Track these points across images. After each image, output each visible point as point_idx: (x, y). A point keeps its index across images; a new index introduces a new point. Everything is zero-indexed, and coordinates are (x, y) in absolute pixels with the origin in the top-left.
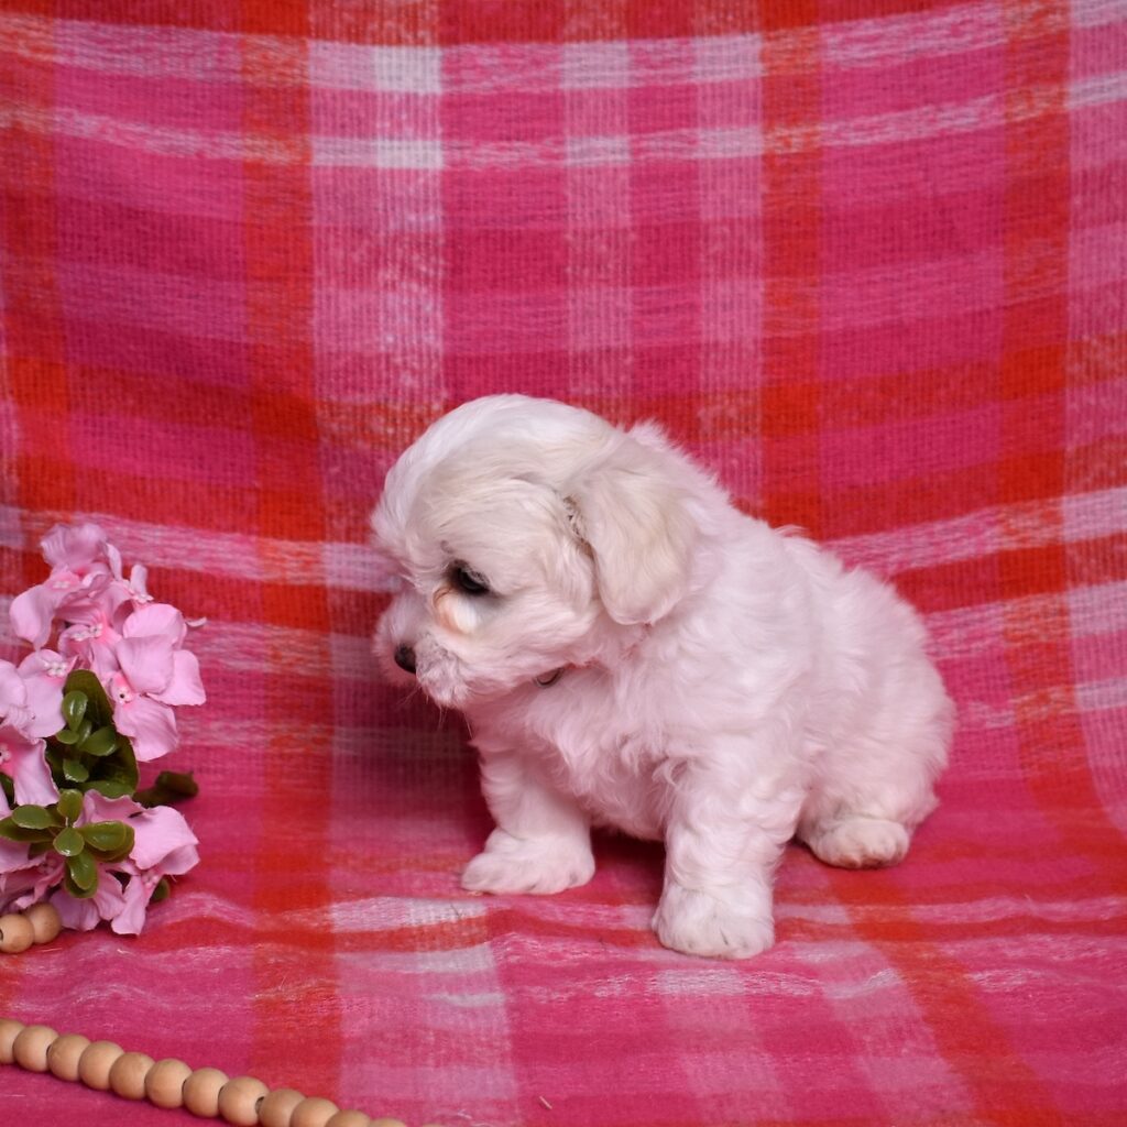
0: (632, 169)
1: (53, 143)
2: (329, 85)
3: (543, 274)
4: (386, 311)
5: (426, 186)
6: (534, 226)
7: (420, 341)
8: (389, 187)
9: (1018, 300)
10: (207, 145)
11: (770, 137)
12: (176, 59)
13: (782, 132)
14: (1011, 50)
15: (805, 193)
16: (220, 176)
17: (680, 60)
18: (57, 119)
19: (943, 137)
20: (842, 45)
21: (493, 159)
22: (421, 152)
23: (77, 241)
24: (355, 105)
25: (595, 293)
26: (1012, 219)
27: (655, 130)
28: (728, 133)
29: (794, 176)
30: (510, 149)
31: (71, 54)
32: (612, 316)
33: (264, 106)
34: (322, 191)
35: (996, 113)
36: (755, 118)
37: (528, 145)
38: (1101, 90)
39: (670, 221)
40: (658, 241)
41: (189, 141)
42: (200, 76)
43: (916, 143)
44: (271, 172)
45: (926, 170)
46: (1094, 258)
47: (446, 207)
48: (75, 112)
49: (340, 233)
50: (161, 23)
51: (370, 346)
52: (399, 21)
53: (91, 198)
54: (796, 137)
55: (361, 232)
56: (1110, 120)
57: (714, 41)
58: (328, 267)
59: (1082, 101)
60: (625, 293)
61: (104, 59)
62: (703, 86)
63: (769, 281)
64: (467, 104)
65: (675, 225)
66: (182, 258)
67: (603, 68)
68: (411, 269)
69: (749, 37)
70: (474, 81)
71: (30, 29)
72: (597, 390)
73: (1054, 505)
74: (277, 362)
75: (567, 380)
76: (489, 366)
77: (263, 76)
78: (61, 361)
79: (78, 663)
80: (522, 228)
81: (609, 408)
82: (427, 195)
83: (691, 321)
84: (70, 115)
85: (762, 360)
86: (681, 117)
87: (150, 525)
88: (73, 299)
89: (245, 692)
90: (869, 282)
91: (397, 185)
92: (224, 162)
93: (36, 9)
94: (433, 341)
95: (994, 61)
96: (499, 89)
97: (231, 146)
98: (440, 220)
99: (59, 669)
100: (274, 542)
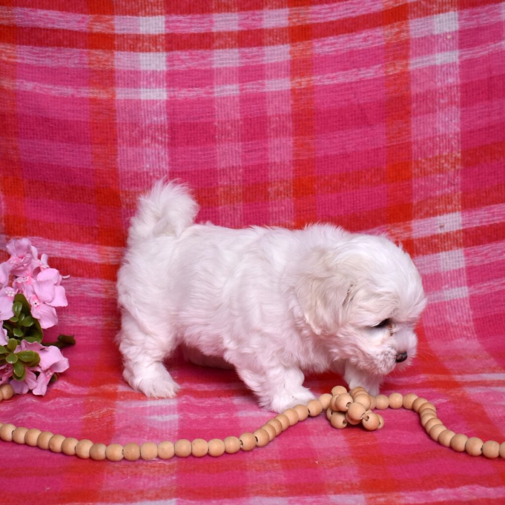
0: (240, 97)
1: (16, 93)
2: (123, 68)
3: (206, 139)
4: (146, 155)
5: (160, 106)
6: (203, 120)
7: (159, 166)
8: (145, 106)
9: (392, 144)
10: (75, 92)
11: (293, 82)
12: (63, 60)
13: (298, 80)
14: (387, 47)
15: (308, 103)
16: (80, 104)
17: (259, 55)
18: (17, 84)
19: (361, 81)
20: (321, 47)
21: (186, 95)
22: (158, 93)
23: (26, 131)
24: (132, 76)
25: (227, 145)
26: (389, 113)
27: (249, 81)
28: (277, 81)
29: (303, 97)
30: (193, 91)
31: (23, 59)
32: (234, 154)
33: (98, 77)
34: (120, 109)
35: (381, 71)
36: (287, 75)
37: (200, 89)
38: (423, 62)
39: (256, 116)
40: (251, 124)
41: (69, 91)
42: (73, 66)
43: (351, 83)
44: (100, 102)
45: (355, 94)
46: (422, 127)
47: (168, 114)
48: (24, 81)
49: (127, 125)
50: (57, 46)
51: (140, 169)
52: (150, 42)
53: (31, 114)
54: (304, 82)
55: (135, 125)
56: (426, 74)
57: (272, 47)
58: (123, 138)
59: (415, 66)
60: (238, 145)
61: (36, 60)
62: (268, 64)
63: (295, 138)
64: (176, 74)
65: (257, 117)
66: (66, 136)
67: (229, 59)
68: (155, 138)
69: (285, 46)
70: (178, 65)
71: (7, 49)
72: (229, 182)
73: (409, 224)
74: (104, 176)
75: (217, 179)
76: (187, 175)
77: (97, 65)
78: (21, 178)
79: (19, 291)
80: (198, 121)
81: (233, 190)
82: (161, 110)
83: (265, 155)
84: (22, 82)
85: (292, 168)
86: (259, 76)
87: (56, 241)
88: (25, 154)
89: (95, 305)
90: (334, 137)
91: (149, 105)
92: (82, 99)
93: (9, 42)
94: (165, 166)
95: (380, 51)
96: (188, 68)
97: (85, 92)
98: (166, 119)
99: (11, 294)
100: (105, 248)
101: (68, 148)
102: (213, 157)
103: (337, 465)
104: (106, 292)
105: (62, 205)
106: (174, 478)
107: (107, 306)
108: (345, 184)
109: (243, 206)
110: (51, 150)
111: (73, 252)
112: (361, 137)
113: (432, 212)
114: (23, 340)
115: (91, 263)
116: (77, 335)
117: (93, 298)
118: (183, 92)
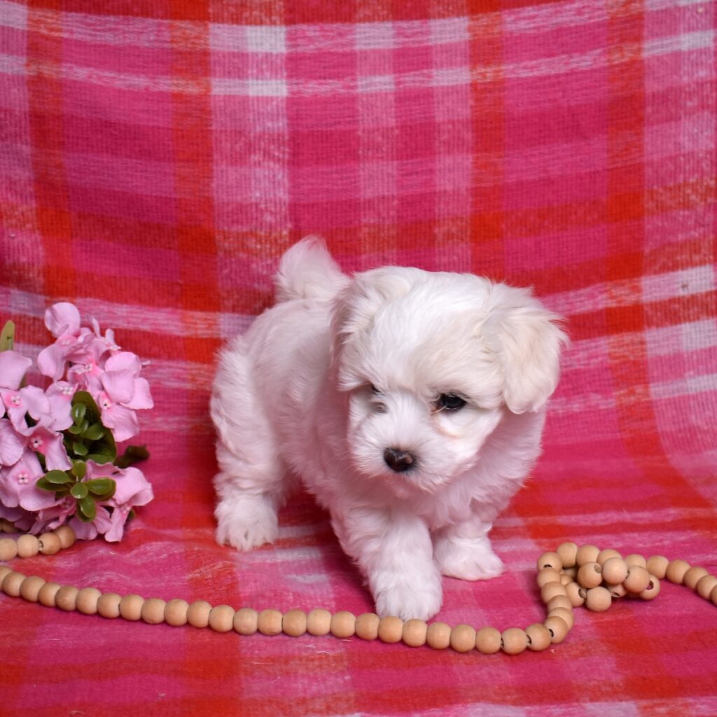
0: (395, 93)
1: (61, 84)
2: (221, 49)
3: (345, 155)
4: (255, 179)
5: (277, 106)
6: (341, 127)
7: (275, 195)
8: (256, 106)
9: (616, 165)
10: (151, 84)
11: (474, 73)
12: (132, 35)
13: (482, 70)
14: (611, 23)
15: (495, 105)
16: (158, 101)
17: (422, 33)
18: (64, 70)
19: (572, 72)
20: (515, 21)
21: (316, 90)
22: (274, 87)
23: (75, 141)
24: (236, 60)
25: (375, 165)
26: (612, 120)
27: (409, 71)
28: (450, 71)
29: (488, 95)
30: (325, 84)
31: (72, 32)
32: (386, 178)
33: (184, 62)
34: (218, 109)
35: (603, 59)
36: (466, 63)
37: (336, 81)
38: (662, 46)
39: (418, 122)
40: (411, 134)
41: (140, 82)
42: (147, 45)
43: (558, 76)
44: (188, 99)
45: (563, 92)
46: (659, 142)
47: (290, 118)
48: (74, 66)
49: (228, 134)
50: (123, 14)
51: (246, 199)
52: (261, 11)
53: (84, 116)
54: (490, 73)
55: (240, 133)
56: (667, 64)
57: (442, 21)
58: (221, 153)
59: (651, 53)
60: (392, 165)
61: (90, 35)
62: (436, 46)
63: (475, 155)
64: (301, 59)
65: (421, 125)
66: (137, 149)
67: (379, 38)
68: (269, 154)
69: (462, 19)
70: (304, 45)
71: (47, 17)
72: (376, 220)
73: (637, 282)
74: (193, 208)
75: (359, 215)
76: (315, 209)
77: (183, 44)
78: (67, 210)
79: (79, 387)
80: (333, 129)
81: (383, 230)
82: (278, 111)
83: (431, 180)
84: (71, 68)
85: (470, 199)
86: (423, 63)
87: (119, 305)
88: (74, 174)
89: (176, 400)
90: (532, 155)
91: (261, 106)
92: (161, 93)
93: (50, 6)
94: (283, 195)
95: (602, 29)
96: (318, 49)
97: (165, 84)
98: (286, 127)
99: (68, 391)
100: (191, 313)
101: (140, 167)
103: (583, 653)
104: (193, 380)
105: (128, 250)
106: (347, 678)
107: (194, 401)
108: (546, 223)
109: (398, 254)
110: (112, 169)
111: (145, 320)
112: (571, 155)
113: (670, 264)
114: (89, 460)
115: (170, 337)
116: (151, 445)
117: (174, 389)
118: (311, 85)
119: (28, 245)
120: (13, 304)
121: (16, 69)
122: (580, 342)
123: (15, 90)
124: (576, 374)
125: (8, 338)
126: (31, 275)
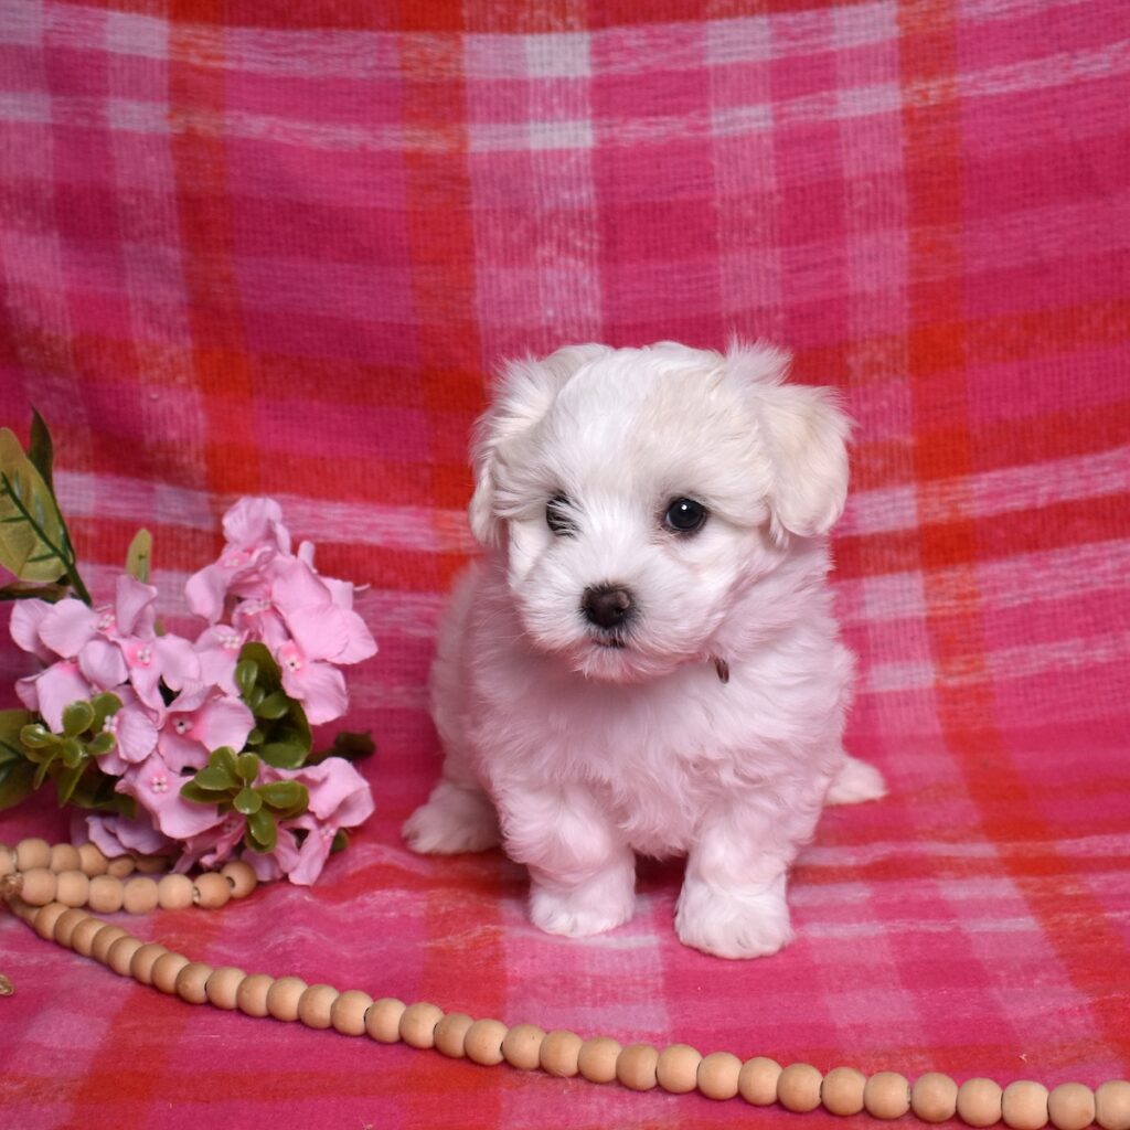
0: (775, 134)
1: (226, 145)
2: (484, 76)
3: (693, 242)
4: (545, 286)
5: (578, 164)
6: (683, 196)
7: (579, 313)
8: (542, 168)
10: (370, 139)
11: (907, 91)
12: (338, 60)
13: (919, 85)
15: (945, 143)
16: (382, 167)
17: (819, 31)
18: (229, 122)
19: (1078, 83)
20: (976, 2)
21: (641, 135)
22: (573, 132)
23: (252, 237)
24: (509, 93)
25: (744, 256)
27: (797, 95)
28: (866, 91)
29: (933, 128)
30: (657, 124)
31: (240, 60)
32: (763, 278)
33: (423, 100)
34: (479, 176)
35: (1128, 57)
36: (893, 75)
37: (675, 119)
39: (815, 181)
40: (803, 202)
41: (353, 136)
42: (362, 75)
43: (1052, 90)
44: (431, 161)
45: (1063, 117)
47: (599, 183)
48: (244, 114)
49: (498, 215)
50: (323, 26)
51: (531, 321)
52: (548, 9)
53: (263, 195)
54: (934, 89)
55: (518, 212)
57: (851, 10)
58: (488, 248)
60: (773, 254)
61: (270, 63)
62: (842, 52)
63: (914, 230)
64: (616, 85)
65: (819, 184)
66: (350, 247)
67: (746, 43)
68: (567, 244)
69: (886, 3)
70: (621, 63)
71: (200, 37)
74: (444, 340)
75: (721, 340)
77: (421, 72)
78: (243, 351)
79: (250, 635)
80: (672, 199)
82: (579, 173)
83: (839, 276)
84: (240, 118)
85: (907, 304)
86: (821, 81)
87: (330, 503)
88: (251, 292)
89: (425, 657)
90: (1011, 226)
91: (550, 164)
92: (387, 153)
93: (205, 19)
94: (592, 312)
96: (646, 68)
97: (394, 139)
98: (592, 196)
99: (232, 642)
100: (448, 514)
101: (356, 276)
102: (712, 287)
105: (343, 412)
108: (1038, 339)
110: (312, 280)
111: (372, 527)
112: (1080, 225)
115: (415, 554)
116: (379, 731)
117: (421, 641)
118: (632, 127)
119: (179, 410)
120: (160, 508)
121: (152, 124)
122: (1105, 544)
123: (152, 159)
124: (1100, 598)
125: (141, 557)
126: (185, 460)
